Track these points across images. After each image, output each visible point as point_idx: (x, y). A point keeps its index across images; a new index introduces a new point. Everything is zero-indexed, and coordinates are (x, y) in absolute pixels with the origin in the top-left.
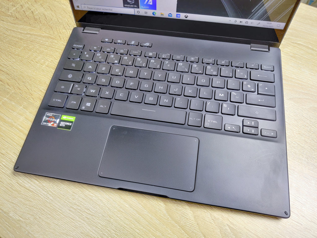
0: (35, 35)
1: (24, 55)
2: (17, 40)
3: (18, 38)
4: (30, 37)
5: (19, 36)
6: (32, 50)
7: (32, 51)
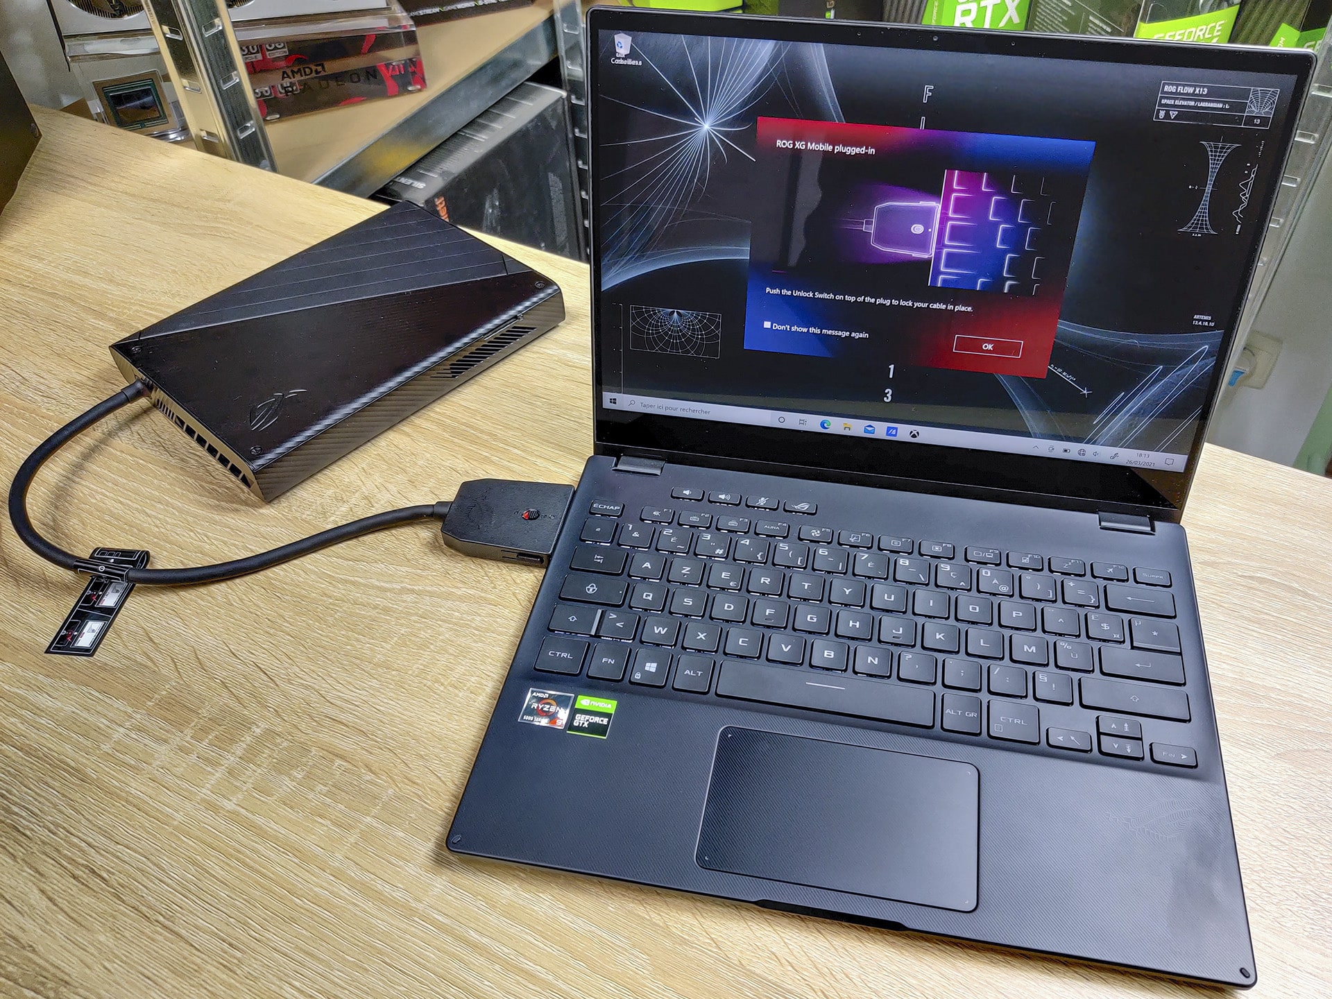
0: (431, 594)
1: (406, 664)
2: (373, 613)
3: (375, 607)
4: (416, 602)
5: (378, 601)
6: (432, 644)
7: (432, 647)
